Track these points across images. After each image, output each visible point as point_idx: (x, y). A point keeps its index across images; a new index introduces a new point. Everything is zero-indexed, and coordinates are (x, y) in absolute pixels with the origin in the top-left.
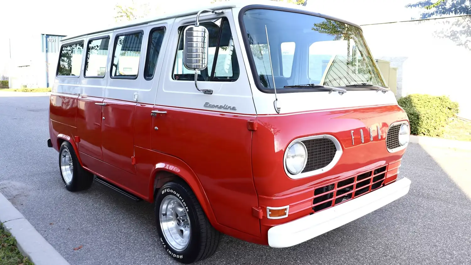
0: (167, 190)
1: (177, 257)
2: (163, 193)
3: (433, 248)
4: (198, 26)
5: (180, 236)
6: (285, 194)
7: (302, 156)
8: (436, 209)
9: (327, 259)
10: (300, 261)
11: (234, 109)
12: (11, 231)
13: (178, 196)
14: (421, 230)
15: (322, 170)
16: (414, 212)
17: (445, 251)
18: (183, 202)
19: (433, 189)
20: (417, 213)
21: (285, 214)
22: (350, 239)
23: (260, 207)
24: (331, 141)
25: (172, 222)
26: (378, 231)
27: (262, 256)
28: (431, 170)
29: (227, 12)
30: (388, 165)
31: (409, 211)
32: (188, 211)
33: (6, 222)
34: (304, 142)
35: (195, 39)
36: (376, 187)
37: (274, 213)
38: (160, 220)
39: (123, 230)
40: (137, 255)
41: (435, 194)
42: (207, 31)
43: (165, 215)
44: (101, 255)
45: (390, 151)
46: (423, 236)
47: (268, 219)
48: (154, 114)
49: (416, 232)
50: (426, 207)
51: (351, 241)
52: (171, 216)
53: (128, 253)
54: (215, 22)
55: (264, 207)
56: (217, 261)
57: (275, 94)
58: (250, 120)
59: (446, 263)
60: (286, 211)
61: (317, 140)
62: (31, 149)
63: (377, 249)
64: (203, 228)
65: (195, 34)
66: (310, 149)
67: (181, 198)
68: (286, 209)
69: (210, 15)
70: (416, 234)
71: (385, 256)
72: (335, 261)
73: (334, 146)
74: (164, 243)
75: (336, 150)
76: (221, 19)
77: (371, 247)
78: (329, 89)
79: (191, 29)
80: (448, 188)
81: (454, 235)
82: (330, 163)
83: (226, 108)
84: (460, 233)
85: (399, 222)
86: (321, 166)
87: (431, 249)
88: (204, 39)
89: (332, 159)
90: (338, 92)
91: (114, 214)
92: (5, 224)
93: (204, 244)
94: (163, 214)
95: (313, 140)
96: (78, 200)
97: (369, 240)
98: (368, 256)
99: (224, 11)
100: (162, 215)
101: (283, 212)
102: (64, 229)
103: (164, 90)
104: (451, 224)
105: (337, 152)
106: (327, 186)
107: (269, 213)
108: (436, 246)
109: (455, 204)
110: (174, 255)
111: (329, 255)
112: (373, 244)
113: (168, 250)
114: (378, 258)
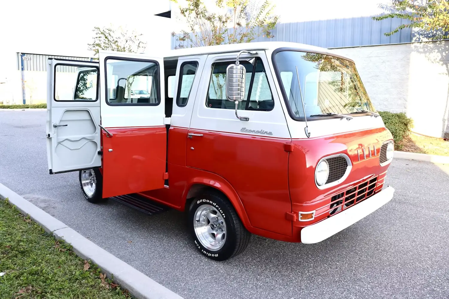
0: (203, 200)
1: (212, 256)
2: (198, 203)
3: (413, 242)
4: (238, 65)
5: (212, 238)
6: (314, 201)
7: (325, 170)
8: (408, 211)
9: (332, 253)
10: (311, 256)
11: (270, 133)
12: (64, 238)
13: (215, 205)
14: (400, 228)
15: (338, 182)
16: (392, 215)
17: (423, 245)
18: (220, 210)
19: (403, 196)
20: (394, 216)
21: (312, 217)
22: (345, 237)
23: (293, 212)
24: (344, 158)
25: (205, 227)
26: (366, 230)
27: (279, 253)
28: (397, 179)
29: (260, 53)
30: (378, 177)
31: (387, 214)
32: (224, 217)
33: (55, 231)
34: (327, 160)
35: (234, 76)
36: (370, 194)
37: (304, 216)
38: (194, 225)
39: (154, 235)
40: (175, 255)
41: (405, 199)
42: (244, 68)
43: (199, 221)
44: (144, 256)
45: (381, 164)
46: (403, 234)
47: (299, 221)
48: (190, 136)
49: (397, 231)
50: (400, 210)
51: (347, 239)
52: (203, 222)
53: (167, 254)
54: (249, 60)
55: (296, 212)
56: (244, 258)
57: (305, 122)
58: (286, 143)
59: (426, 254)
60: (313, 215)
61: (335, 158)
62: (36, 164)
63: (369, 244)
64: (238, 231)
65: (235, 71)
66: (331, 165)
67: (218, 207)
68: (313, 213)
69: (246, 55)
70: (397, 232)
71: (377, 250)
72: (338, 254)
73: (346, 162)
74: (198, 245)
75: (347, 166)
76: (255, 58)
77: (364, 243)
78: (340, 116)
79: (232, 68)
80: (414, 195)
81: (427, 233)
82: (343, 175)
83: (263, 133)
84: (432, 231)
85: (381, 223)
86: (338, 178)
87: (411, 244)
88: (242, 75)
89: (344, 173)
90: (345, 118)
91: (141, 222)
92: (55, 232)
93: (238, 244)
94: (197, 220)
95: (333, 158)
96: (103, 210)
97: (361, 237)
98: (364, 250)
99: (258, 52)
100: (196, 222)
101: (311, 216)
102: (101, 235)
103: (198, 115)
104: (423, 224)
105: (348, 167)
106: (339, 195)
107: (300, 216)
108: (415, 241)
109: (423, 208)
110: (209, 254)
111: (333, 251)
112: (365, 241)
113: (203, 250)
114: (372, 252)
